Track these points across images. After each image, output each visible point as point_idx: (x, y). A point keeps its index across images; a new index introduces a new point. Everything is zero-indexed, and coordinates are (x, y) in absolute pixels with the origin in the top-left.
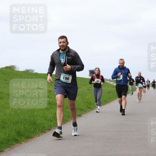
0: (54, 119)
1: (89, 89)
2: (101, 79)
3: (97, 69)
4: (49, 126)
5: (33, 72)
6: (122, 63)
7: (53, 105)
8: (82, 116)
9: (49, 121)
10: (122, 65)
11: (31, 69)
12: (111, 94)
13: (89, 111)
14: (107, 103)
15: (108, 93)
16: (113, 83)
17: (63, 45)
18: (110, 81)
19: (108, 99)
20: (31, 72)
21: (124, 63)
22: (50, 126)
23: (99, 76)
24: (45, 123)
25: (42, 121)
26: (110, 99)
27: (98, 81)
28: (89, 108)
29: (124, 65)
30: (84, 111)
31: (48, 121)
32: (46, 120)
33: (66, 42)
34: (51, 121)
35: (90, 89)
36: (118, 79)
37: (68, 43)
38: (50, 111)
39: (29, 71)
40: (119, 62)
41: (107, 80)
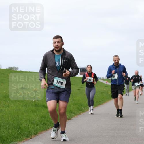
0: (41, 123)
1: (79, 89)
2: (93, 78)
3: (89, 67)
4: (35, 130)
5: (17, 70)
6: (117, 60)
7: (39, 107)
8: (72, 119)
9: (36, 125)
10: (117, 62)
11: (14, 67)
12: (104, 94)
13: (80, 114)
14: (100, 104)
15: (101, 93)
16: (106, 83)
17: (57, 45)
18: (103, 79)
19: (100, 101)
20: (14, 70)
21: (118, 60)
22: (37, 130)
23: (92, 74)
24: (30, 127)
25: (27, 125)
26: (103, 100)
27: (91, 80)
28: (79, 110)
29: (119, 62)
30: (74, 113)
31: (34, 124)
32: (32, 123)
33: (61, 42)
34: (37, 125)
35: (81, 89)
36: (113, 78)
37: (63, 44)
38: (36, 114)
39: (13, 69)
40: (114, 59)
41: (100, 79)
